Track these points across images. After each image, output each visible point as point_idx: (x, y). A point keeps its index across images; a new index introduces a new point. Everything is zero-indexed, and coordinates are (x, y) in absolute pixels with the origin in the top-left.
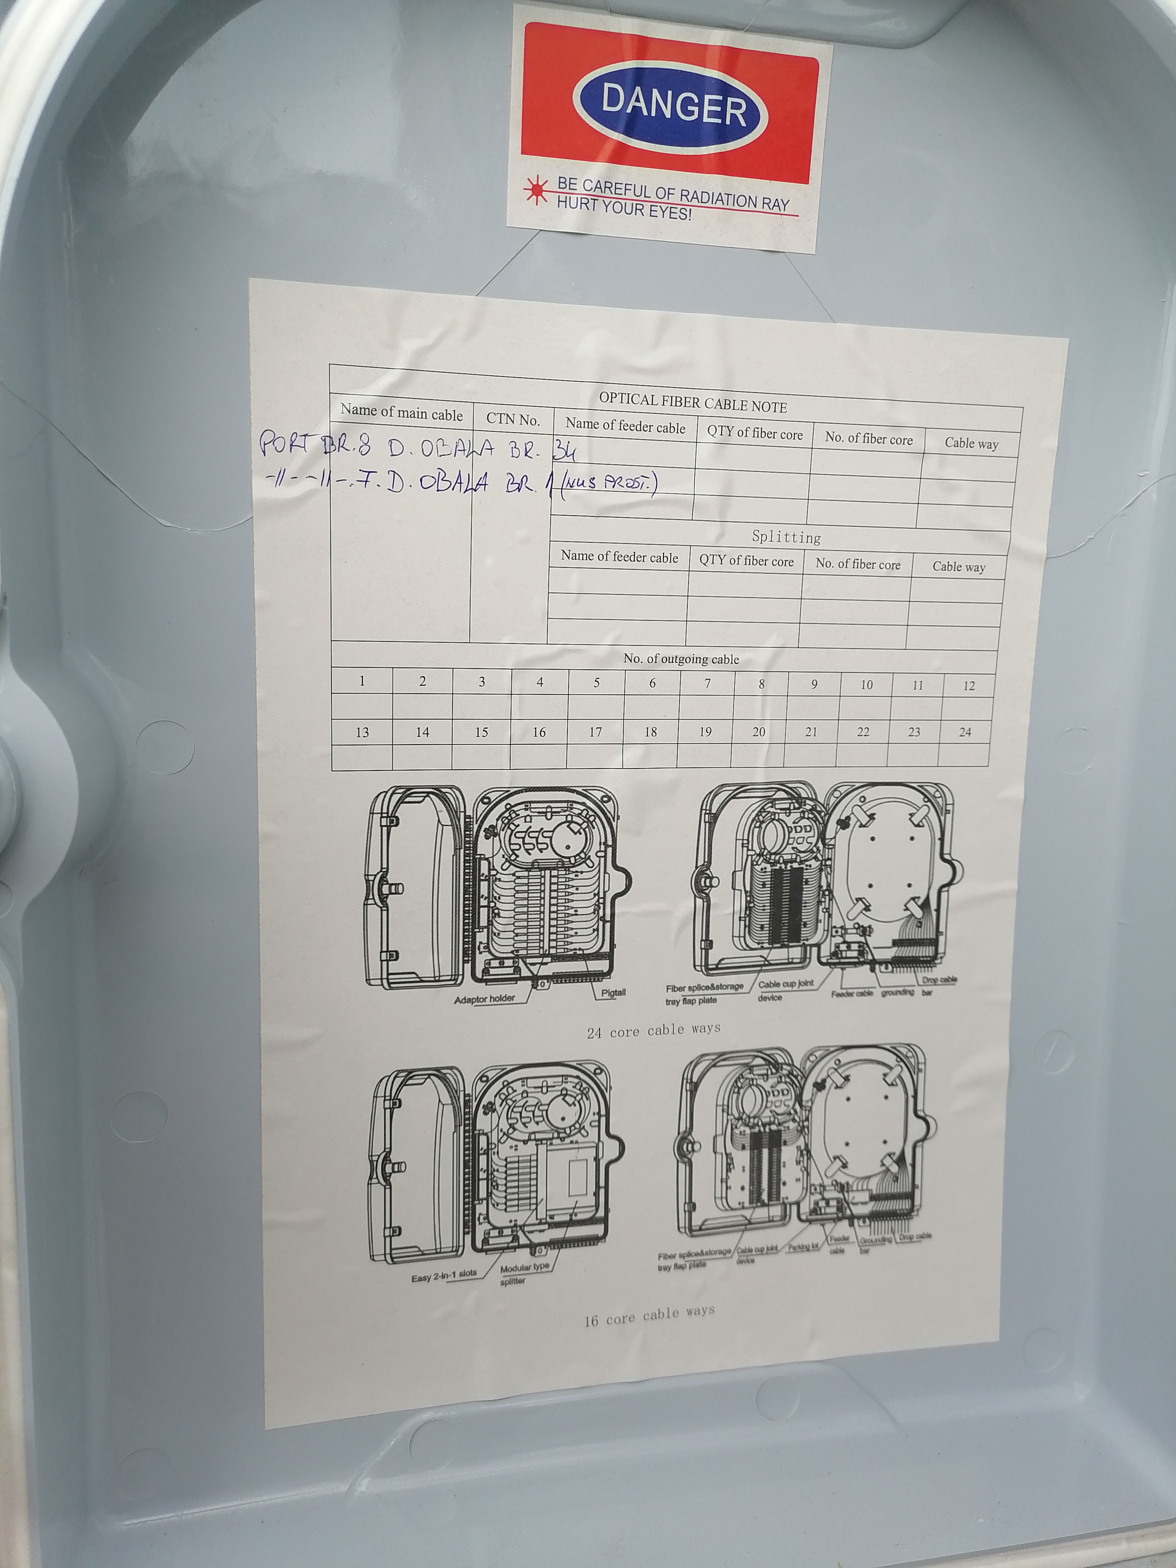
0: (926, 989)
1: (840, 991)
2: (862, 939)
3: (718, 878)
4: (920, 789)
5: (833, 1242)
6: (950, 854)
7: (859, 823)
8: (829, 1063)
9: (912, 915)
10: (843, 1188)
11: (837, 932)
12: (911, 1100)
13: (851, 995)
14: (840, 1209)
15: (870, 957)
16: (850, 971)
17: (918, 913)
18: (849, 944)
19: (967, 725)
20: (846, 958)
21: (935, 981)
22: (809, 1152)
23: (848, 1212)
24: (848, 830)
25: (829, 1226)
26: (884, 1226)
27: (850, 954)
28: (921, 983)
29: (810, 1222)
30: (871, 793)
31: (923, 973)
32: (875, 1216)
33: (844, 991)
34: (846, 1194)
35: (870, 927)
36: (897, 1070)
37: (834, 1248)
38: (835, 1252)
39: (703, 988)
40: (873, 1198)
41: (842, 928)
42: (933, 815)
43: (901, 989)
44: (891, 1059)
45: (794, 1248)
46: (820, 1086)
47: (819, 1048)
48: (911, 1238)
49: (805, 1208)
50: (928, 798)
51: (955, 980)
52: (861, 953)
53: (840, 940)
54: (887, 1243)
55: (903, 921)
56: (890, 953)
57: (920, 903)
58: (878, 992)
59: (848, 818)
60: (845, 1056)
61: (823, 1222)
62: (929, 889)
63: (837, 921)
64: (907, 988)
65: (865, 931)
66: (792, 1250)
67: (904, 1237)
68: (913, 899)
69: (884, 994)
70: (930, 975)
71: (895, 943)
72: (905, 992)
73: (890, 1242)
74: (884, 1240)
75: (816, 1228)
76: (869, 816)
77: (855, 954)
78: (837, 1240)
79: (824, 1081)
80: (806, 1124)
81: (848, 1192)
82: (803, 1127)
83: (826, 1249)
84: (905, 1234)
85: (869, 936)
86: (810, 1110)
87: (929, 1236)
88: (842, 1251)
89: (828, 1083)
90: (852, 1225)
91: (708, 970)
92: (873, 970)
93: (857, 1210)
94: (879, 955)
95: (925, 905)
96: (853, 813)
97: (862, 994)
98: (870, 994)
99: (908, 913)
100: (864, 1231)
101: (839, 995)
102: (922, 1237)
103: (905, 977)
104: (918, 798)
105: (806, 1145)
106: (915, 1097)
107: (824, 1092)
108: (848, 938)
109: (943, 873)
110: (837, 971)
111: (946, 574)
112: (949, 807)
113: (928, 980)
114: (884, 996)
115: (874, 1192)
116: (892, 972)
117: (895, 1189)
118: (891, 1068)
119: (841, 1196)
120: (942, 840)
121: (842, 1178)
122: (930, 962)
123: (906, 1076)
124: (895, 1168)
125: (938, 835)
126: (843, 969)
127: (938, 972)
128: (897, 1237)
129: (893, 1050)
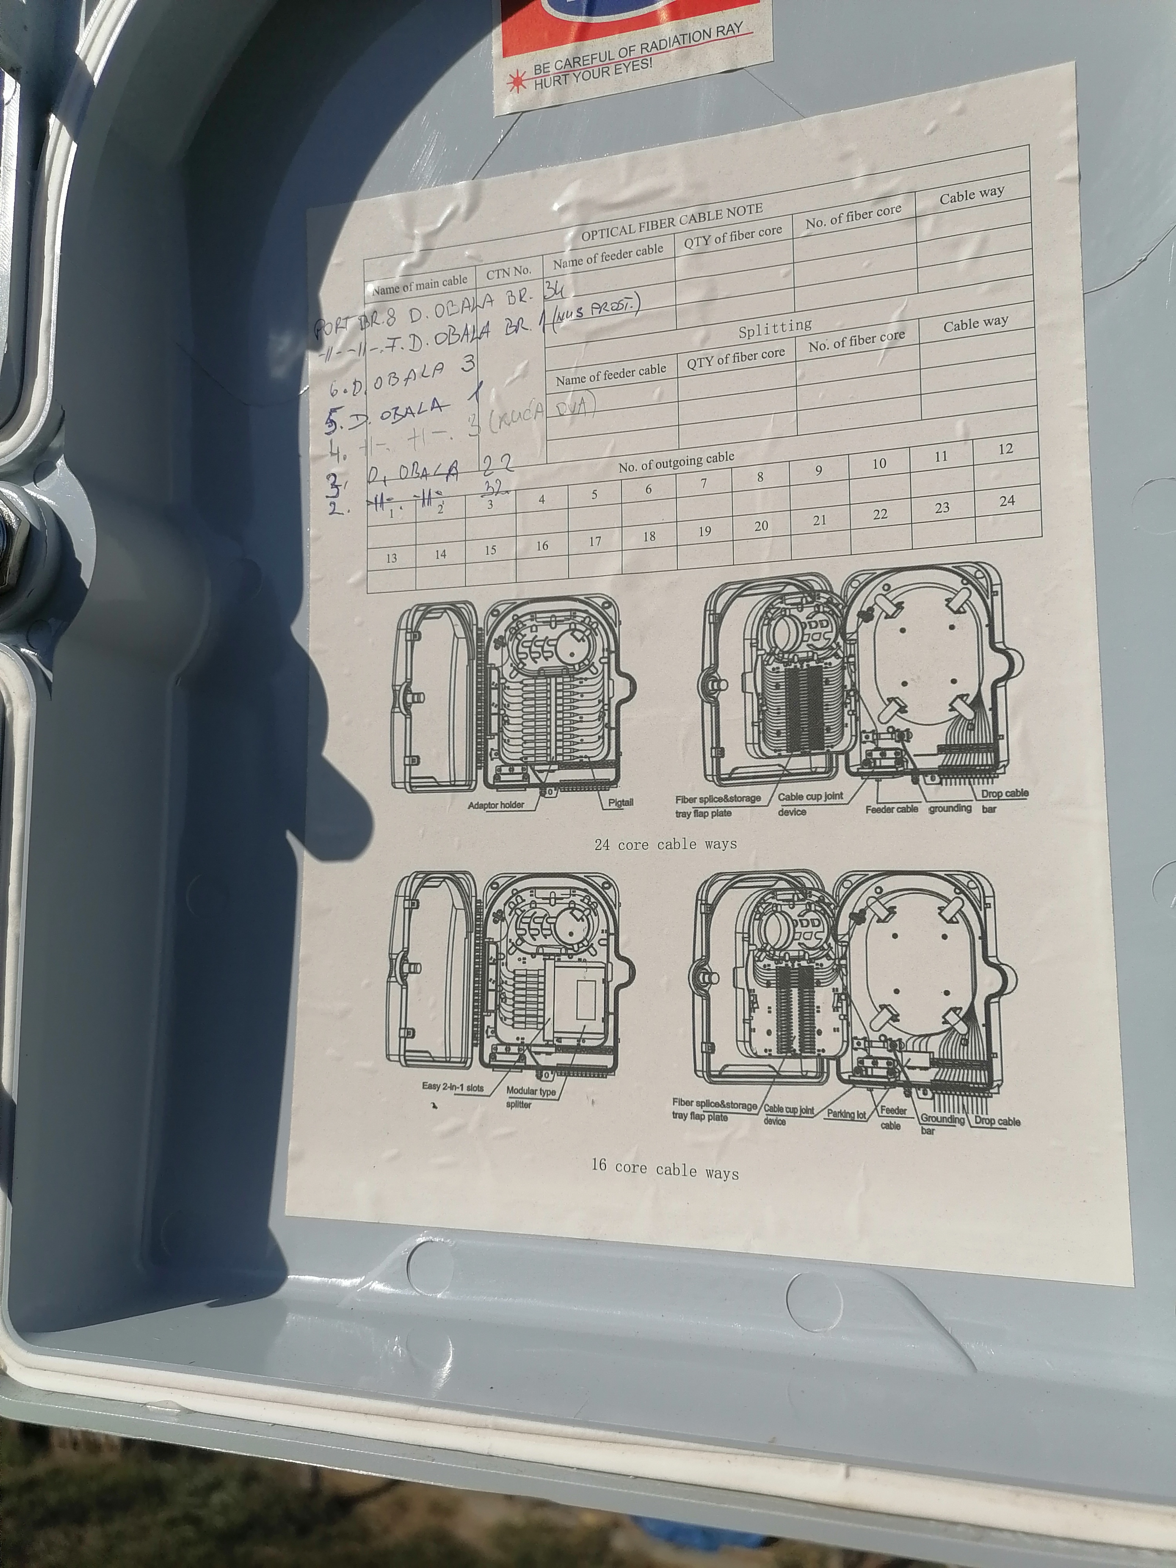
0: (987, 804)
1: (877, 806)
2: (900, 745)
3: (726, 681)
4: (956, 570)
5: (884, 1113)
6: (1003, 642)
7: (884, 614)
8: (868, 891)
9: (961, 716)
10: (894, 1045)
11: (867, 737)
12: (979, 944)
13: (890, 810)
14: (891, 1072)
15: (911, 766)
16: (886, 782)
17: (969, 714)
18: (883, 752)
19: (1008, 494)
20: (881, 767)
21: (998, 795)
22: (848, 997)
23: (902, 1077)
24: (872, 623)
25: (878, 1093)
26: (953, 1100)
27: (885, 763)
28: (980, 797)
29: (854, 1084)
30: (895, 580)
31: (980, 787)
32: (937, 1087)
33: (882, 806)
34: (899, 1054)
35: (908, 730)
36: (957, 904)
37: (887, 1121)
38: (888, 1126)
39: (716, 800)
40: (935, 1063)
41: (873, 732)
42: (976, 599)
43: (954, 804)
44: (947, 890)
45: (835, 1114)
46: (858, 918)
47: (855, 873)
48: (991, 1121)
49: (847, 1065)
50: (967, 580)
51: (1026, 793)
52: (899, 761)
53: (872, 746)
54: (957, 1124)
55: (950, 722)
56: (936, 762)
57: (968, 702)
58: (924, 807)
59: (871, 609)
60: (888, 884)
61: (870, 1085)
62: (980, 685)
63: (867, 725)
64: (962, 804)
65: (903, 736)
66: (831, 1116)
67: (982, 1120)
68: (961, 697)
69: (933, 811)
70: (990, 788)
71: (941, 749)
72: (959, 808)
73: (963, 1124)
74: (953, 1119)
75: (861, 1092)
76: (895, 605)
77: (892, 762)
78: (889, 1111)
79: (863, 911)
80: (843, 962)
81: (900, 1051)
82: (840, 965)
83: (876, 1121)
84: (984, 1116)
85: (908, 741)
86: (848, 946)
87: (1017, 1123)
88: (898, 1127)
89: (869, 915)
90: (908, 1094)
91: (720, 780)
92: (915, 781)
93: (916, 1076)
94: (922, 763)
95: (977, 704)
96: (876, 603)
97: (904, 810)
98: (915, 810)
99: (956, 714)
100: (926, 1106)
101: (875, 811)
102: (1007, 1122)
103: (957, 791)
104: (955, 581)
105: (845, 988)
106: (984, 937)
107: (864, 926)
108: (882, 744)
109: (997, 666)
110: (871, 783)
111: (961, 333)
112: (997, 588)
113: (989, 793)
114: (932, 813)
115: (936, 1056)
116: (941, 783)
117: (964, 1054)
118: (949, 901)
119: (892, 1055)
120: (991, 626)
121: (894, 1035)
122: (991, 771)
123: (969, 910)
124: (962, 1028)
125: (985, 621)
126: (878, 781)
127: (1001, 784)
128: (972, 1117)
129: (949, 878)
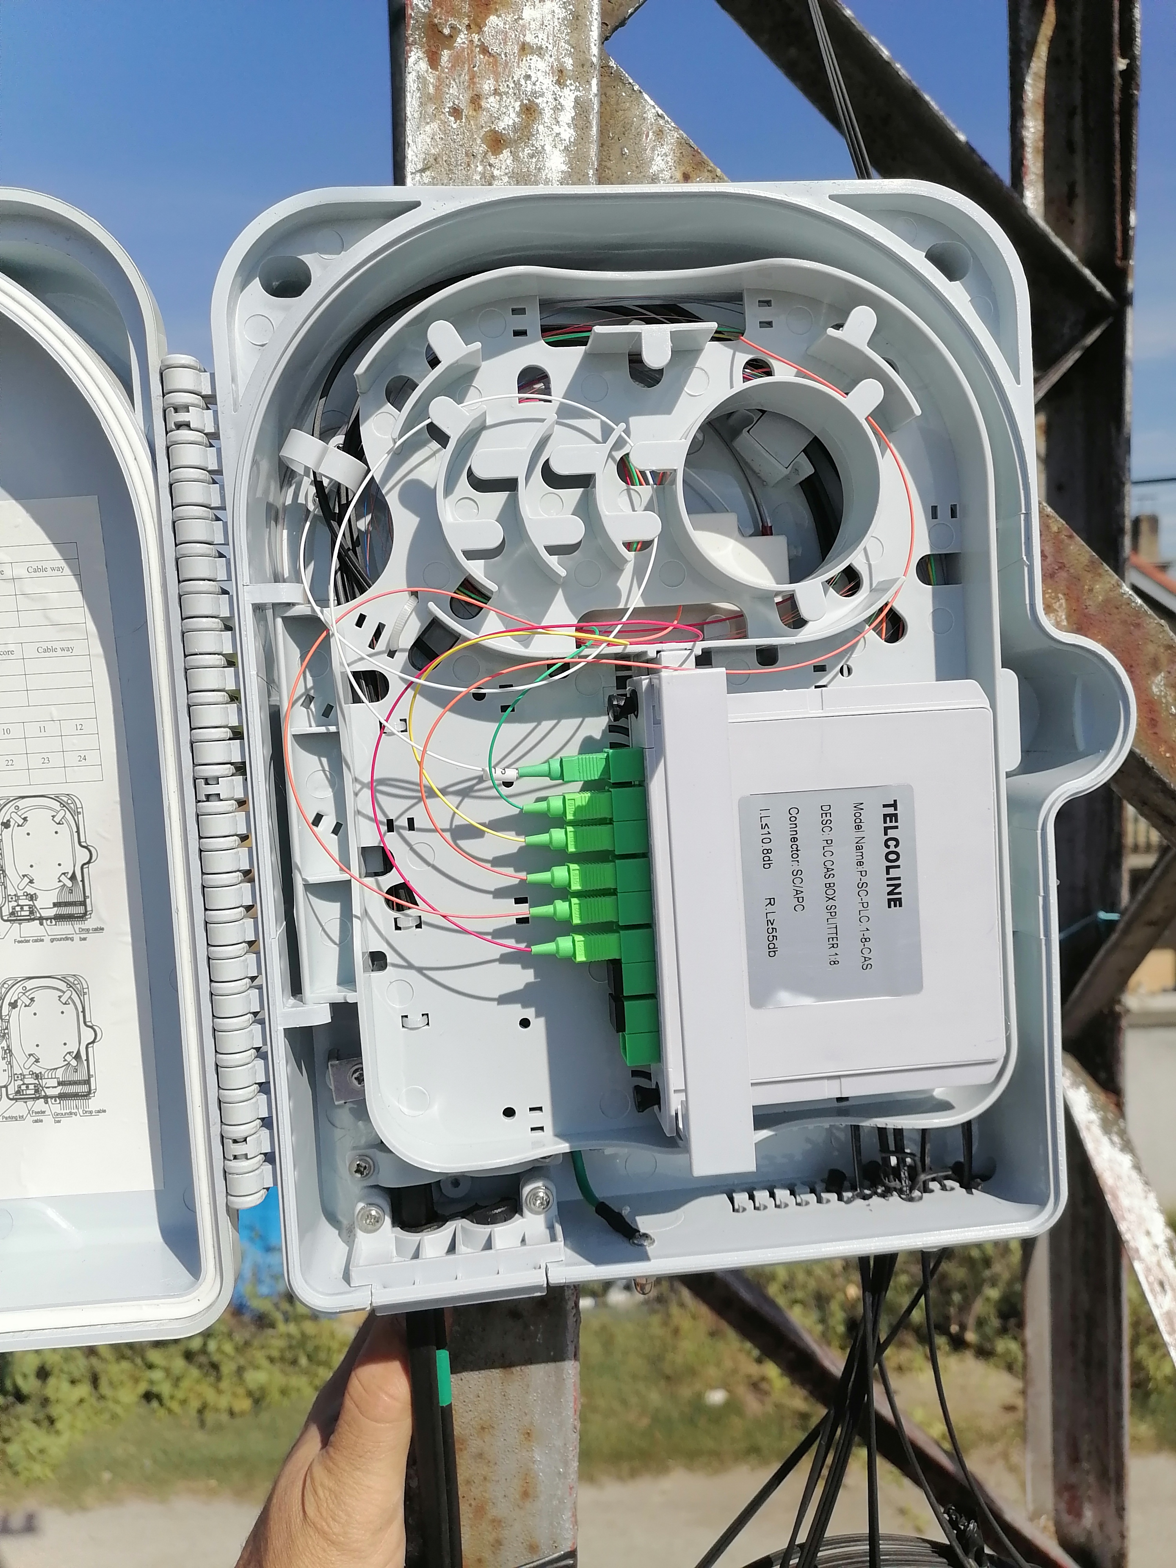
0: (83, 936)
1: (20, 939)
2: (31, 903)
4: (56, 798)
5: (34, 1114)
6: (86, 842)
7: (17, 824)
8: (17, 990)
9: (64, 885)
10: (37, 1076)
11: (12, 898)
12: (81, 1015)
13: (28, 941)
14: (37, 1091)
15: (38, 915)
16: (25, 925)
17: (69, 884)
18: (22, 907)
19: (82, 754)
20: (21, 916)
21: (88, 930)
22: (10, 1051)
23: (43, 1094)
24: (10, 829)
25: (30, 1103)
26: (72, 1103)
27: (23, 913)
28: (78, 932)
29: (16, 1099)
30: (21, 803)
31: (78, 925)
32: (62, 1096)
33: (23, 939)
34: (40, 1081)
35: (35, 894)
36: (68, 994)
37: (35, 1118)
38: (36, 1121)
40: (60, 1084)
41: (15, 895)
42: (68, 816)
43: (64, 936)
44: (63, 986)
45: (6, 1118)
46: (13, 1005)
47: (10, 979)
48: (91, 1112)
49: (12, 1090)
50: (63, 805)
51: (102, 929)
52: (31, 912)
53: (15, 904)
54: (73, 1116)
55: (58, 890)
56: (53, 912)
57: (69, 876)
58: (47, 939)
59: (8, 821)
60: (30, 984)
61: (25, 1100)
62: (74, 866)
63: (11, 891)
64: (69, 936)
65: (32, 897)
66: (4, 1120)
67: (86, 1112)
68: (64, 874)
69: (52, 941)
70: (83, 927)
71: (55, 905)
72: (67, 939)
73: (76, 1115)
74: (71, 1113)
75: (20, 1104)
76: (23, 819)
77: (27, 913)
78: (36, 1113)
79: (16, 1001)
80: (6, 1031)
81: (41, 1079)
82: (5, 1034)
83: (30, 1119)
84: (87, 1110)
85: (36, 900)
86: (8, 1022)
87: (104, 1111)
88: (41, 1121)
89: (19, 1003)
90: (46, 1103)
92: (41, 924)
93: (50, 1092)
94: (45, 913)
95: (73, 878)
96: (11, 817)
97: (36, 941)
98: (42, 940)
99: (61, 884)
100: (56, 1107)
101: (19, 942)
102: (99, 1112)
103: (65, 928)
104: (56, 805)
105: (8, 1046)
106: (84, 1011)
107: (17, 1009)
108: (21, 902)
109: (83, 856)
110: (16, 925)
111: (47, 654)
112: (79, 810)
113: (83, 930)
115: (61, 1080)
116: (56, 925)
117: (76, 1077)
118: (64, 992)
119: (36, 1082)
120: (78, 832)
121: (37, 1070)
122: (83, 917)
123: (75, 997)
124: (74, 1063)
125: (75, 829)
126: (20, 924)
127: (89, 924)
128: (81, 1111)
129: (63, 979)
